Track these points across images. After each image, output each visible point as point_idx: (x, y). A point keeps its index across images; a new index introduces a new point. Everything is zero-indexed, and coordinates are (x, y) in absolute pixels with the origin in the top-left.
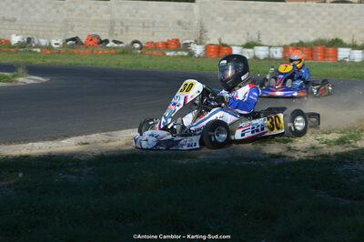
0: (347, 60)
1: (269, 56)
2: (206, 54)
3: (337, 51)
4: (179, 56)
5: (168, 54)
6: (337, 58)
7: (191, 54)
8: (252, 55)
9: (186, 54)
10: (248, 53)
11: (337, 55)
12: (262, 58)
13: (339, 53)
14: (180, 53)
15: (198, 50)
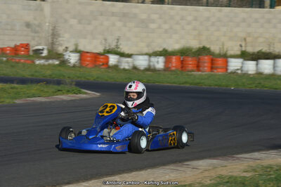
0: (239, 72)
1: (149, 66)
2: (81, 63)
3: (227, 62)
4: (49, 65)
5: (38, 62)
6: (227, 70)
7: (64, 63)
8: (131, 65)
9: (57, 62)
10: (128, 63)
11: (227, 66)
12: (142, 68)
13: (230, 64)
14: (51, 62)
15: (73, 58)
